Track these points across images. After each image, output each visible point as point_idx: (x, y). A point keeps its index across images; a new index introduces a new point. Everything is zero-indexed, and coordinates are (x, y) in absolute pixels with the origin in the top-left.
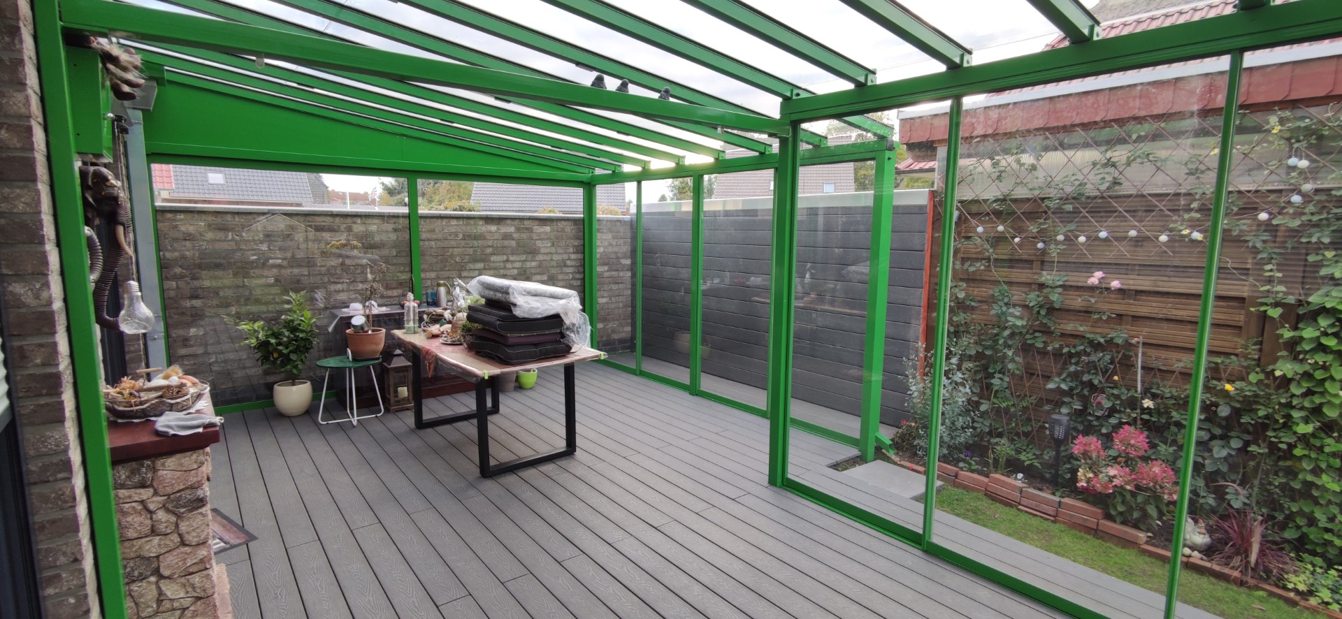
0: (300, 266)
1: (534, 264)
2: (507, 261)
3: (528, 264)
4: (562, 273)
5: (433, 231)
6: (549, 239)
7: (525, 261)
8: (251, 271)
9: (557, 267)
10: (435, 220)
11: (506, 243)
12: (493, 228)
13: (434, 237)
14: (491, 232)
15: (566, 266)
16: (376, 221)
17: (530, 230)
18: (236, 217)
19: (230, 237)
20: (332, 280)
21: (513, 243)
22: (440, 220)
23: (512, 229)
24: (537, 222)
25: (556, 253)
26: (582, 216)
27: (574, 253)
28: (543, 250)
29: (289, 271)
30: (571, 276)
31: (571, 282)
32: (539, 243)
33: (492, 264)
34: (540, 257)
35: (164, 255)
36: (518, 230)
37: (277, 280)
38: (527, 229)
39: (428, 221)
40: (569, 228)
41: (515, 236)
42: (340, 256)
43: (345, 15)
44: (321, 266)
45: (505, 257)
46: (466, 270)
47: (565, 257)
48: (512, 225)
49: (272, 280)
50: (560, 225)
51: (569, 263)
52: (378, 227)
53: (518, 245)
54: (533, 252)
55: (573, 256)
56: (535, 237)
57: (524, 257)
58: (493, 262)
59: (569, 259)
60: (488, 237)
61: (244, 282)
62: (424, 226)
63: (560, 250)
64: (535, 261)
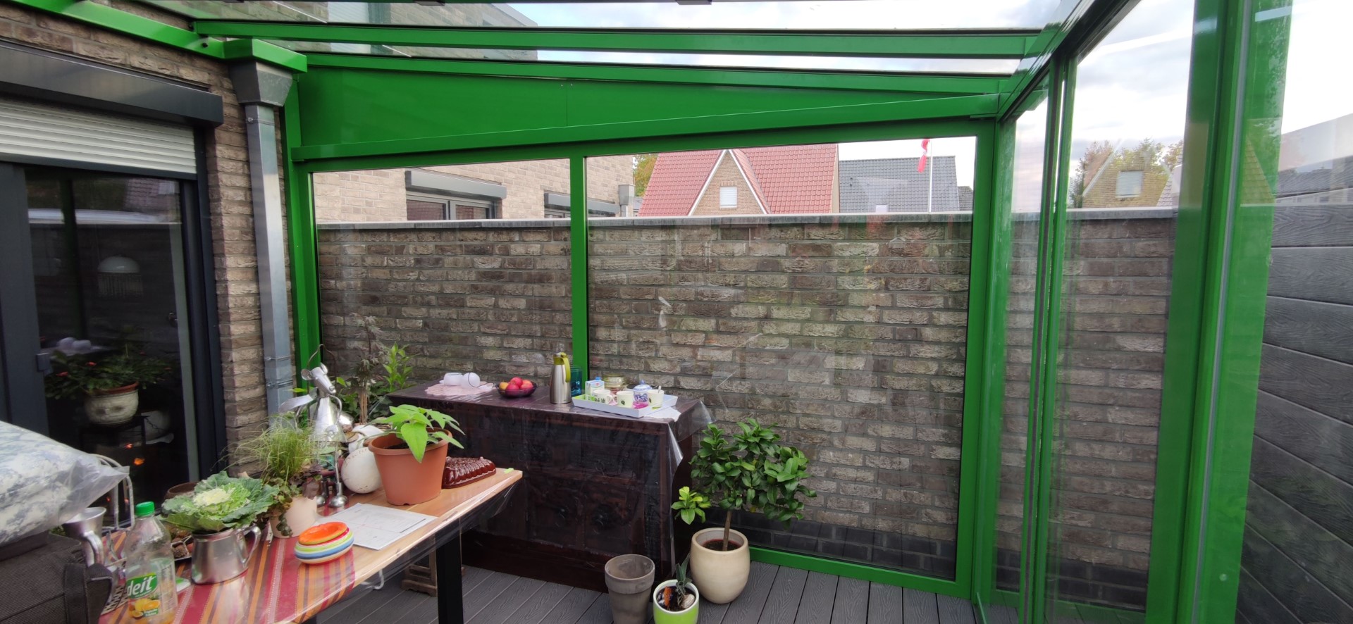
1: (830, 329)
2: (767, 318)
3: (817, 330)
4: (906, 357)
5: (624, 253)
6: (873, 273)
7: (808, 320)
9: (894, 341)
10: (628, 232)
11: (766, 278)
12: (739, 247)
13: (627, 264)
14: (733, 256)
15: (919, 340)
16: (539, 237)
17: (823, 251)
21: (782, 281)
22: (636, 233)
23: (781, 249)
24: (844, 233)
25: (893, 307)
27: (946, 309)
28: (855, 299)
30: (934, 367)
31: (934, 383)
32: (846, 282)
33: (733, 323)
34: (849, 315)
36: (793, 249)
38: (816, 248)
39: (617, 234)
40: (933, 249)
41: (786, 263)
45: (762, 311)
46: (679, 331)
47: (920, 317)
48: (782, 240)
50: (899, 240)
51: (928, 333)
52: (542, 248)
53: (794, 282)
54: (833, 304)
55: (944, 318)
56: (835, 265)
57: (806, 312)
58: (736, 319)
59: (931, 324)
60: (727, 267)
62: (604, 246)
63: (902, 301)
64: (836, 322)
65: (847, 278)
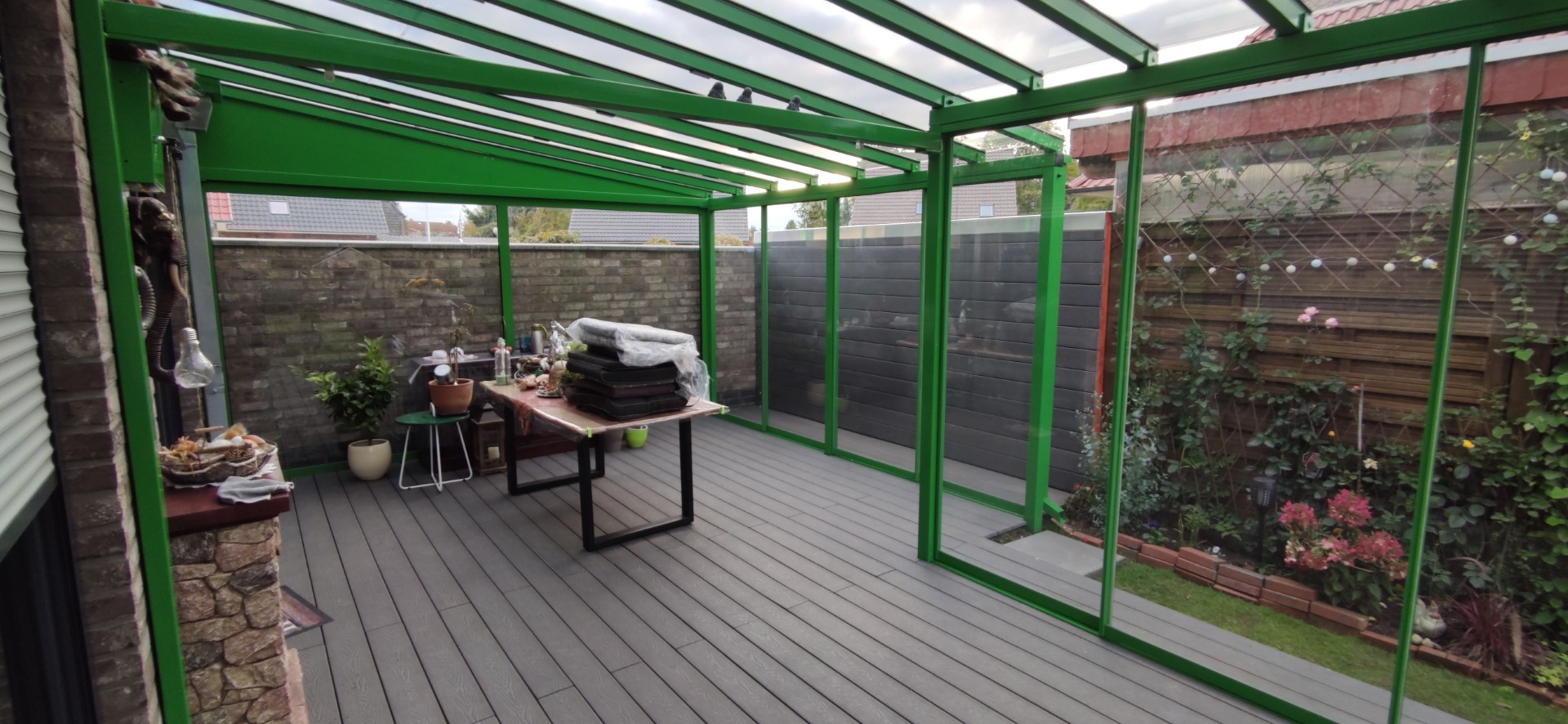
0: (375, 308)
1: (642, 303)
2: (612, 300)
3: (637, 304)
4: (675, 314)
5: (526, 266)
6: (660, 274)
7: (632, 300)
8: (321, 314)
9: (669, 306)
10: (528, 253)
11: (611, 279)
12: (596, 262)
13: (528, 272)
14: (592, 267)
15: (680, 305)
16: (461, 255)
17: (637, 264)
18: (303, 252)
19: (297, 276)
20: (412, 324)
21: (619, 280)
22: (534, 254)
23: (617, 263)
24: (645, 255)
25: (669, 290)
26: (698, 247)
27: (689, 290)
28: (653, 288)
29: (364, 313)
30: (685, 317)
31: (686, 324)
32: (648, 280)
33: (595, 304)
34: (650, 296)
35: (223, 297)
36: (624, 264)
37: (350, 325)
38: (635, 263)
39: (521, 254)
40: (683, 262)
41: (621, 271)
42: (420, 296)
43: (424, 18)
44: (400, 308)
45: (609, 296)
46: (564, 311)
47: (679, 294)
48: (617, 258)
49: (344, 325)
50: (673, 258)
51: (683, 301)
52: (464, 263)
53: (624, 281)
54: (641, 290)
55: (688, 294)
56: (643, 272)
57: (631, 296)
58: (596, 301)
59: (683, 297)
60: (590, 273)
61: (312, 326)
62: (516, 261)
63: (673, 288)
64: (644, 300)
65: (650, 278)
